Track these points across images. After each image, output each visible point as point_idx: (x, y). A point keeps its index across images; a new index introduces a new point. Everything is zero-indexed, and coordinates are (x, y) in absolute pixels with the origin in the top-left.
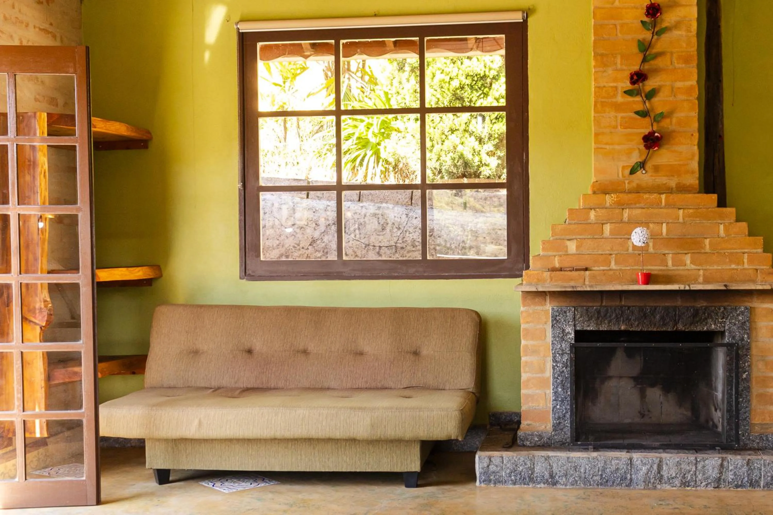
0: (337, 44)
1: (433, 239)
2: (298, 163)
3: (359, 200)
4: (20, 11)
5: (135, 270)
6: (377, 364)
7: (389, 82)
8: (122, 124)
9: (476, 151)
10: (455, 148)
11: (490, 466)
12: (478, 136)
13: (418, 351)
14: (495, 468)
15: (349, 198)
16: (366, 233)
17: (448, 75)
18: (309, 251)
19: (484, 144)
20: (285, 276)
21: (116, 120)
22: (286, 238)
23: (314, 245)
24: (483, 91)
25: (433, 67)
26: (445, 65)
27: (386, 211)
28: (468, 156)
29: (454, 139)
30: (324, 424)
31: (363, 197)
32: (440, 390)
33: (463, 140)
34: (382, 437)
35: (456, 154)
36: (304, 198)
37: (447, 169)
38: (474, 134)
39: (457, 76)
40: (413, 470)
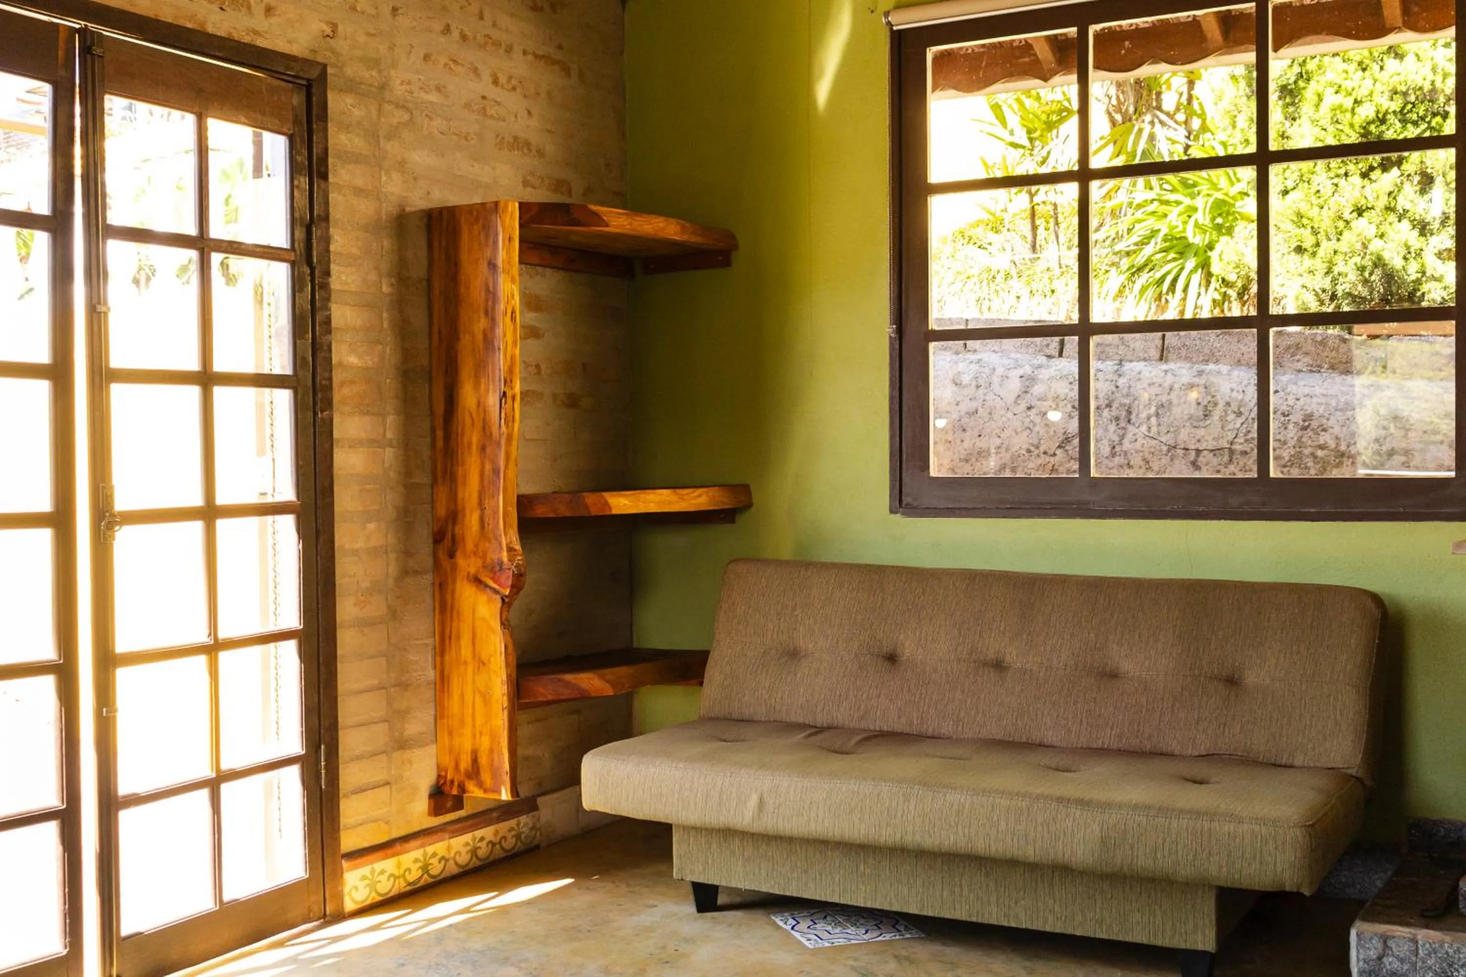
0: (1083, 34)
1: (1311, 433)
2: (1053, 291)
3: (1161, 359)
4: (494, 25)
5: (693, 492)
6: (1144, 700)
7: (1227, 122)
8: (671, 220)
9: (1412, 250)
10: (1365, 246)
11: (1385, 960)
12: (1418, 218)
13: (1236, 676)
14: (1396, 965)
15: (1141, 355)
16: (1172, 423)
17: (1350, 94)
18: (1057, 458)
19: (1432, 234)
20: (975, 508)
21: (659, 213)
22: (1013, 434)
23: (1067, 448)
24: (1429, 123)
25: (1318, 82)
26: (1345, 75)
27: (1213, 379)
28: (1396, 262)
29: (1364, 226)
30: (1003, 826)
31: (1169, 352)
32: (1280, 766)
33: (1383, 228)
34: (1125, 869)
35: (1368, 257)
36: (1053, 357)
37: (1348, 290)
38: (1408, 215)
39: (1371, 95)
40: (1200, 947)
